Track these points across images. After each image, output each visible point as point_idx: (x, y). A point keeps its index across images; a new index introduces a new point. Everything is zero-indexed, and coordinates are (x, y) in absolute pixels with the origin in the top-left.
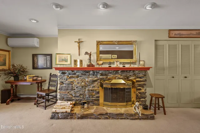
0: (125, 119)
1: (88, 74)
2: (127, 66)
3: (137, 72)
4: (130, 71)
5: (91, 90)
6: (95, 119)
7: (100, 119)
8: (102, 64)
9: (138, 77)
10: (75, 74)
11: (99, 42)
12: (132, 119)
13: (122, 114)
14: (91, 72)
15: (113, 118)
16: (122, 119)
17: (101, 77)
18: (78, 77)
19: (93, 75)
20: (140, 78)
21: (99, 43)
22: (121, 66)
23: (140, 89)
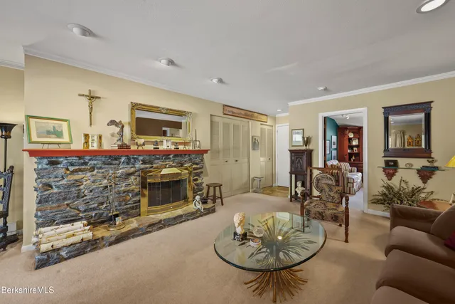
0: (184, 221)
1: (117, 162)
2: (181, 147)
3: (193, 156)
4: (185, 155)
5: (124, 192)
6: (143, 234)
7: (150, 232)
8: (144, 144)
9: (194, 164)
10: (85, 164)
11: (136, 104)
12: (193, 219)
13: (181, 216)
14: (123, 159)
15: (169, 225)
16: (181, 222)
17: (143, 166)
18: (92, 169)
19: (128, 164)
20: (197, 164)
21: (135, 107)
22: (173, 148)
23: (196, 180)
